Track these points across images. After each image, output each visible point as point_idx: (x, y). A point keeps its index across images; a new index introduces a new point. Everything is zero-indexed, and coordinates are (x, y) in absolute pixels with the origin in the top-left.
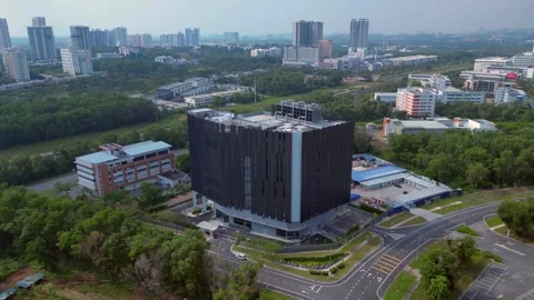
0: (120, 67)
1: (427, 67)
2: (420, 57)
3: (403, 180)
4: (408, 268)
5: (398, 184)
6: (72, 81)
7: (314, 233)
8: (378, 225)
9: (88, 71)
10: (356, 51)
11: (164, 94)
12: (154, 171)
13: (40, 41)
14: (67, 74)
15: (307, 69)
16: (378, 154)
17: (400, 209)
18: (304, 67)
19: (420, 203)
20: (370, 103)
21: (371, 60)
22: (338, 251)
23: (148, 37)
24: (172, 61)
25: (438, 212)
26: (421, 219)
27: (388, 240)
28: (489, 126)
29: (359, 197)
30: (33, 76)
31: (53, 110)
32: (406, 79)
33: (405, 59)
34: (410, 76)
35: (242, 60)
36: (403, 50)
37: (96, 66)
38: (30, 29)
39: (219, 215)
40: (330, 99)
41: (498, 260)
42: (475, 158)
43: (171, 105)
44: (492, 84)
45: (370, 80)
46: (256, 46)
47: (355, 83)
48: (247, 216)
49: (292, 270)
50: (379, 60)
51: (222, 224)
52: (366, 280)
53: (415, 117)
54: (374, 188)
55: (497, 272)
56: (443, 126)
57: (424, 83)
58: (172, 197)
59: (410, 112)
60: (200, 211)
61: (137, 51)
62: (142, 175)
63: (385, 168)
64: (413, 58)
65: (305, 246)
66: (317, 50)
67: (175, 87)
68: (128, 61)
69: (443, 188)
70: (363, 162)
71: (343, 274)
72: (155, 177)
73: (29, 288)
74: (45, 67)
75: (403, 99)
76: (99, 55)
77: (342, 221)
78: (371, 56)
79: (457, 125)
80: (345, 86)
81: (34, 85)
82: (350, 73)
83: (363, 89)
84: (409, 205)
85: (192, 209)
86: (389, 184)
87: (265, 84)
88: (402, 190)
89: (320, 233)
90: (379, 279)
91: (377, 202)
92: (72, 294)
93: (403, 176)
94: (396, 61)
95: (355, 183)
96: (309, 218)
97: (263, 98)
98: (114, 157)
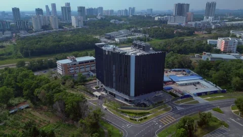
3: (198, 83)
5: (194, 84)
6: (74, 30)
7: (142, 102)
8: (174, 102)
9: (81, 26)
10: (208, 18)
11: (108, 36)
12: (88, 69)
13: (66, 13)
14: (73, 27)
16: (193, 69)
17: (189, 96)
18: (178, 25)
19: (199, 95)
22: (148, 111)
23: (112, 11)
24: (118, 22)
25: (207, 100)
26: (197, 102)
27: (174, 110)
29: (172, 88)
30: (60, 27)
31: (60, 41)
32: (229, 33)
33: (234, 23)
34: (231, 32)
35: (149, 22)
36: (237, 18)
37: (85, 24)
38: (62, 8)
39: (105, 90)
40: (182, 41)
41: (227, 126)
47: (201, 34)
49: (123, 116)
50: (219, 23)
51: (105, 93)
52: (154, 125)
53: (224, 52)
54: (182, 85)
55: (223, 132)
56: (234, 58)
57: (238, 36)
58: (91, 80)
59: (222, 50)
60: (98, 87)
61: (104, 17)
62: (82, 70)
63: (193, 76)
66: (185, 17)
67: (112, 34)
68: (99, 22)
70: (185, 73)
71: (146, 120)
72: (88, 71)
73: (23, 109)
74: (66, 24)
75: (220, 43)
76: (88, 19)
77: (160, 97)
78: (215, 21)
80: (195, 35)
81: (59, 31)
82: (200, 29)
83: (204, 37)
84: (194, 95)
85: (96, 86)
86: (191, 84)
87: (154, 33)
88: (196, 87)
89: (145, 103)
90: (160, 126)
91: (179, 92)
92: (37, 114)
93: (200, 81)
94: (229, 23)
95: (174, 82)
96: (139, 95)
97: (152, 40)
98: (71, 62)
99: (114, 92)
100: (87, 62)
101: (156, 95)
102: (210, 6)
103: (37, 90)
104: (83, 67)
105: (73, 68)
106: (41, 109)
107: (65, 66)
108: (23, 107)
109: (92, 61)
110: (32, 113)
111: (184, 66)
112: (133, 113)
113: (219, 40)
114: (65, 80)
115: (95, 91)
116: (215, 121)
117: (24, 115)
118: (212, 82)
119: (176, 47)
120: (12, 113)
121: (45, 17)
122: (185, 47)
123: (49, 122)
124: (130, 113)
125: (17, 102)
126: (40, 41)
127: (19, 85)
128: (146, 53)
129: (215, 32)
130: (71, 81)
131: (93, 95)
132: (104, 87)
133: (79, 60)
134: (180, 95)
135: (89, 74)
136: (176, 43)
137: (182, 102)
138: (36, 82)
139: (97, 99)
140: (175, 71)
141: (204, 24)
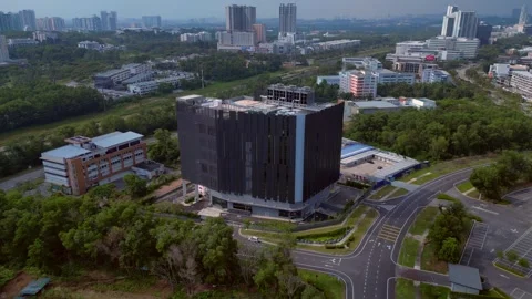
0: (41, 53)
1: (354, 51)
2: (345, 41)
3: (373, 156)
4: (409, 235)
5: (370, 160)
8: (368, 198)
9: (4, 59)
10: (286, 35)
11: (102, 82)
15: (245, 54)
17: (382, 183)
18: (240, 51)
19: (398, 176)
21: (302, 45)
22: (341, 225)
24: (98, 47)
26: (403, 191)
28: (431, 103)
34: (344, 60)
36: (326, 35)
42: (437, 133)
43: (114, 93)
44: (417, 66)
45: (306, 65)
46: (184, 31)
47: (293, 68)
48: (248, 200)
49: (308, 247)
50: (309, 44)
51: (222, 211)
52: (378, 248)
53: (360, 98)
54: (351, 165)
55: (482, 230)
57: (358, 66)
58: (157, 187)
59: (354, 91)
60: (192, 199)
61: (54, 36)
63: (353, 147)
64: (338, 42)
65: (312, 224)
66: (252, 34)
68: (48, 47)
69: (411, 162)
71: (356, 246)
72: (129, 169)
75: (348, 81)
76: (11, 41)
79: (403, 103)
84: (389, 178)
86: (362, 161)
88: (374, 165)
89: (319, 211)
90: (389, 247)
93: (373, 152)
94: (324, 45)
96: (309, 197)
97: (209, 84)
98: (85, 151)
100: (123, 146)
101: (333, 192)
102: (287, 12)
104: (119, 159)
105: (95, 167)
109: (135, 143)
113: (344, 75)
115: (195, 209)
118: (392, 151)
132: (214, 194)
137: (382, 195)
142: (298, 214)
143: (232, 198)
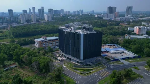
5: (121, 53)
6: (46, 22)
7: (88, 63)
8: (108, 63)
9: (50, 20)
10: (128, 16)
11: (66, 26)
12: (54, 44)
13: (41, 12)
14: (45, 21)
15: (110, 21)
16: (119, 44)
17: (117, 60)
18: (109, 20)
19: (124, 59)
20: (125, 30)
22: (92, 69)
23: (69, 12)
24: (72, 18)
25: (129, 62)
26: (123, 63)
27: (108, 68)
29: (107, 55)
30: (37, 21)
31: (37, 29)
32: (141, 24)
33: (144, 18)
34: (142, 23)
35: (92, 18)
36: (145, 16)
37: (53, 19)
38: (39, 10)
39: (64, 56)
40: (112, 28)
41: (142, 77)
45: (129, 24)
49: (76, 72)
50: (135, 18)
51: (64, 59)
52: (96, 77)
53: (139, 35)
54: (113, 53)
55: (139, 81)
56: (145, 38)
59: (137, 33)
62: (51, 45)
63: (119, 48)
66: (114, 15)
67: (69, 24)
70: (114, 46)
71: (90, 75)
72: (54, 46)
73: (13, 68)
74: (41, 19)
75: (136, 29)
76: (55, 16)
77: (99, 60)
78: (132, 17)
80: (120, 25)
82: (123, 22)
83: (125, 26)
84: (121, 59)
85: (59, 54)
86: (118, 53)
87: (95, 24)
88: (122, 55)
89: (90, 64)
90: (100, 78)
91: (111, 57)
92: (21, 71)
93: (124, 51)
94: (141, 19)
95: (108, 52)
96: (86, 59)
98: (44, 40)
99: (70, 57)
100: (53, 40)
101: (97, 59)
102: (129, 9)
103: (21, 56)
104: (51, 43)
105: (45, 44)
106: (24, 68)
107: (40, 43)
108: (13, 66)
109: (57, 39)
110: (19, 70)
111: (114, 43)
112: (82, 70)
113: (135, 27)
114: (40, 51)
115: (58, 57)
116: (135, 74)
117: (13, 71)
118: (131, 51)
119: (108, 32)
120: (6, 70)
121: (28, 15)
122: (114, 32)
123: (29, 75)
124: (80, 70)
125: (9, 64)
126: (25, 28)
127: (11, 53)
128: (90, 33)
129: (132, 23)
130: (44, 51)
131: (57, 59)
132: (64, 54)
133: (48, 38)
134: (112, 59)
135: (55, 48)
136: (109, 29)
137: (113, 63)
138: (21, 51)
139: (60, 62)
140: (108, 45)
141: (126, 19)
142: (81, 63)
143: (67, 56)
